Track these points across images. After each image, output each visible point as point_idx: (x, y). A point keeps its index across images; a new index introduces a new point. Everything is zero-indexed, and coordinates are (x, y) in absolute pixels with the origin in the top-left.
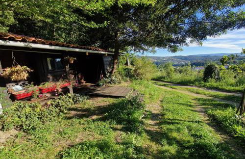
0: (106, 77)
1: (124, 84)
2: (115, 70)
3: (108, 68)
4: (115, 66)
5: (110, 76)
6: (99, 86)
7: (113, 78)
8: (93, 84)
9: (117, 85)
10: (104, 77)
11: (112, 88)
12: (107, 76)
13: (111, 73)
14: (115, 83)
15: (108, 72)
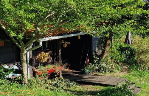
0: (94, 63)
1: (118, 74)
2: (106, 54)
3: (97, 50)
4: (107, 49)
5: (99, 61)
6: (84, 73)
7: (104, 64)
8: (75, 71)
9: (108, 74)
10: (90, 62)
11: (101, 77)
12: (95, 61)
13: (101, 56)
14: (105, 72)
15: (97, 55)
